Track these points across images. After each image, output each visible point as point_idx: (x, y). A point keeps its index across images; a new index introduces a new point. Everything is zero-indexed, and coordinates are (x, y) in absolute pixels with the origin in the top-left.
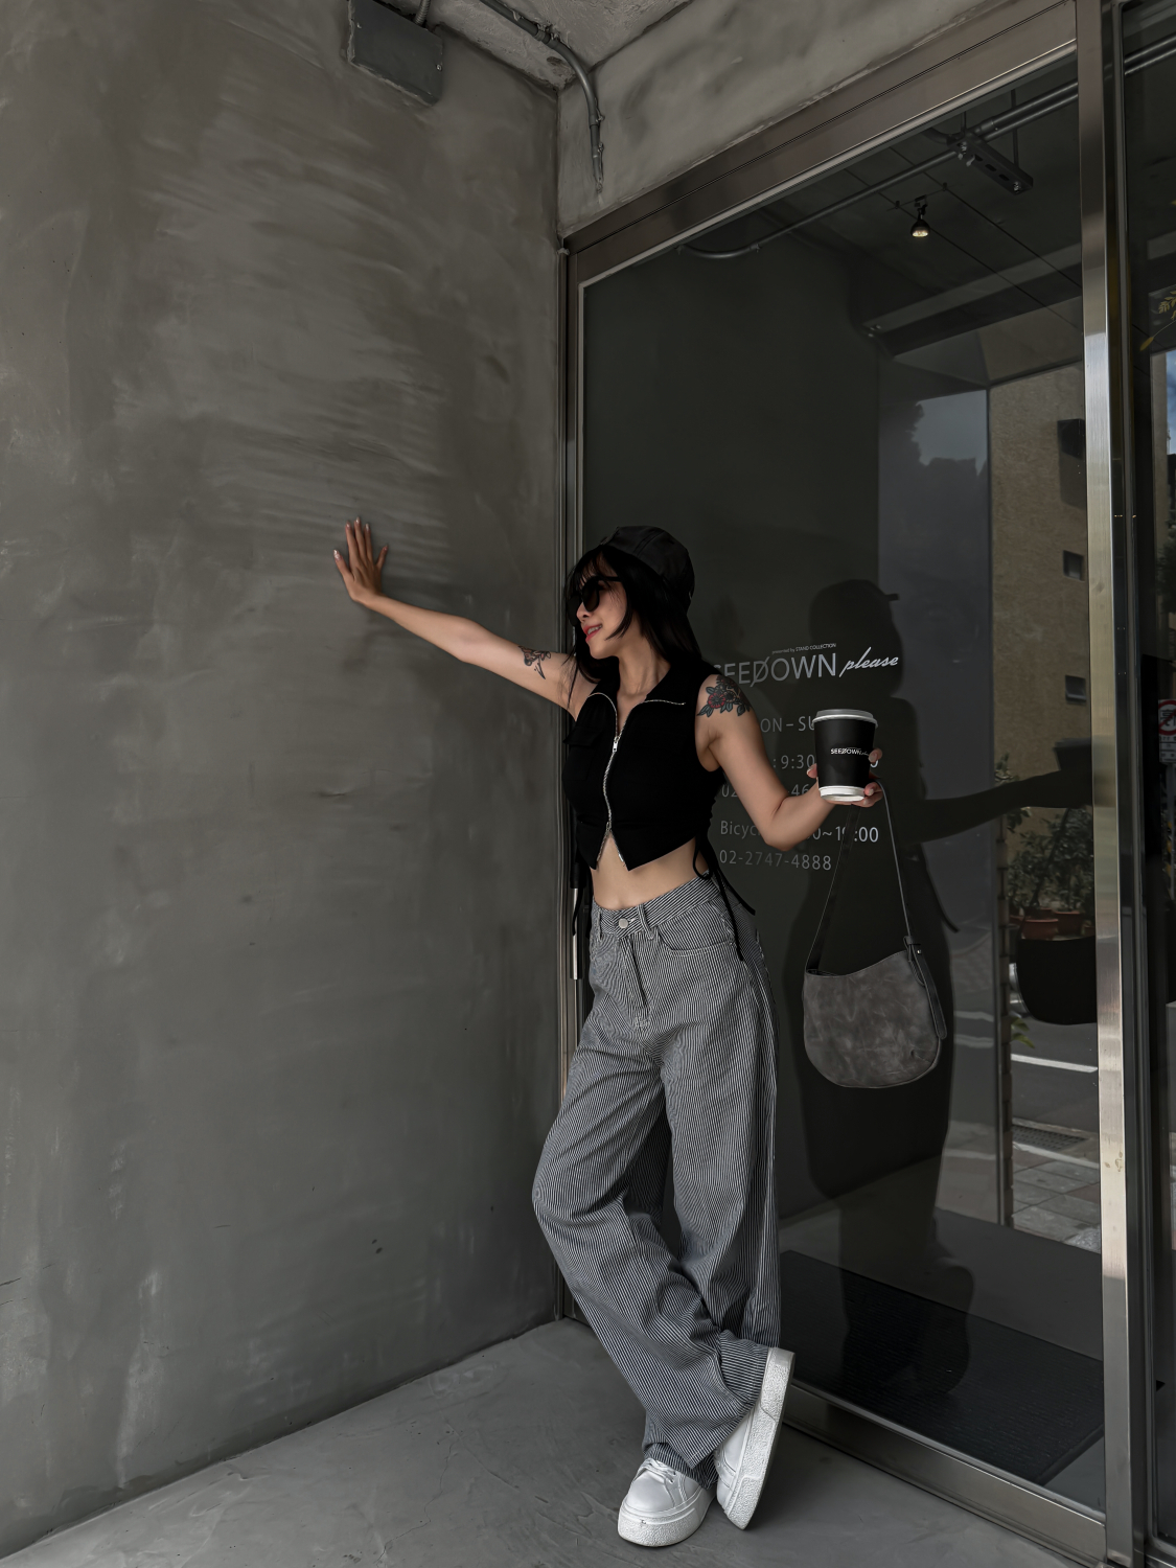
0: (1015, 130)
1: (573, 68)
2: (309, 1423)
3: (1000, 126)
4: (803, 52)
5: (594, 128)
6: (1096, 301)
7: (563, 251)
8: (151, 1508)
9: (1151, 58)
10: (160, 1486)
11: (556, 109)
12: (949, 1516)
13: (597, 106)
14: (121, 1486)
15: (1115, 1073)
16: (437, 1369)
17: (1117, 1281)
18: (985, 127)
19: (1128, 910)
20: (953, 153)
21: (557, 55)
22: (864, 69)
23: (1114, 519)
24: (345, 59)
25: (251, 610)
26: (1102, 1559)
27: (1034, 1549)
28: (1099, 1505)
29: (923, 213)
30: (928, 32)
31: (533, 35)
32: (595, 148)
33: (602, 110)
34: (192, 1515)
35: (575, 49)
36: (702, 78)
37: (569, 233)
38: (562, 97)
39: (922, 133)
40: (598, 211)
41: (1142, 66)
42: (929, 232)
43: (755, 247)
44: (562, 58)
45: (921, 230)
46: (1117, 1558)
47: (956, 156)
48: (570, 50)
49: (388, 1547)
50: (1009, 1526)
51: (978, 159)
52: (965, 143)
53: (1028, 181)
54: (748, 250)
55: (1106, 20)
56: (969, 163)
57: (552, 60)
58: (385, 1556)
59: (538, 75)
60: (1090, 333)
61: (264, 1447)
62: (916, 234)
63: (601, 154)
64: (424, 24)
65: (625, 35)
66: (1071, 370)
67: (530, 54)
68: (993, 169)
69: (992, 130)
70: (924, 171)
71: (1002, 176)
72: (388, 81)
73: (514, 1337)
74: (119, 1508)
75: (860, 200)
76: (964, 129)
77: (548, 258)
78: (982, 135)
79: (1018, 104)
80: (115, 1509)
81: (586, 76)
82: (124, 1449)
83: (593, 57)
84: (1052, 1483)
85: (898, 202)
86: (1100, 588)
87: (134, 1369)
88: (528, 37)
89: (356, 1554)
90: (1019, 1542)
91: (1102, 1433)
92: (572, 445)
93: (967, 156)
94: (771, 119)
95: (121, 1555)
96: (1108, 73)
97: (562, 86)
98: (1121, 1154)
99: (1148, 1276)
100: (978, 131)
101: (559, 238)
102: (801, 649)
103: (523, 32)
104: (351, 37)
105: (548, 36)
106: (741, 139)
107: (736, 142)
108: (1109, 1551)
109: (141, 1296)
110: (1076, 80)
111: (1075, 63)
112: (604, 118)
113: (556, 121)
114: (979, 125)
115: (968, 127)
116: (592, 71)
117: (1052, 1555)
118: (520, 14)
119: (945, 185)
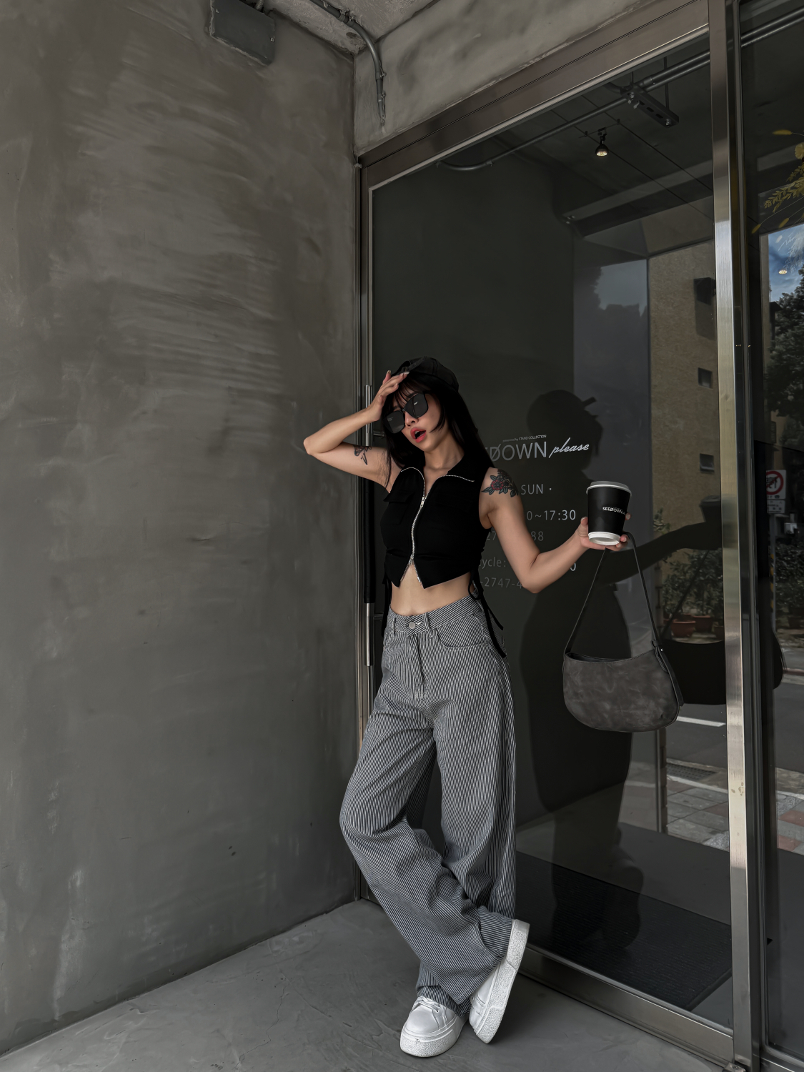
0: (666, 84)
1: (364, 40)
2: (186, 974)
3: (656, 81)
4: (523, 30)
5: (379, 81)
6: (722, 200)
7: (358, 165)
8: (77, 1033)
9: (759, 36)
10: (84, 1018)
11: (353, 68)
12: (626, 1033)
13: (381, 67)
14: (57, 1018)
15: (738, 727)
16: (274, 936)
17: (740, 870)
18: (646, 82)
19: (747, 616)
20: (625, 99)
21: (353, 31)
22: (564, 43)
23: (736, 348)
24: (208, 34)
25: (144, 413)
26: (731, 1060)
27: (684, 1055)
28: (729, 1024)
29: (604, 139)
30: (608, 17)
31: (337, 17)
32: (380, 95)
33: (385, 69)
34: (106, 1038)
35: (365, 27)
36: (453, 48)
37: (362, 153)
38: (357, 60)
39: (605, 85)
40: (382, 138)
41: (753, 41)
42: (608, 153)
43: (489, 162)
44: (357, 33)
45: (603, 151)
46: (741, 1060)
47: (627, 101)
48: (363, 28)
49: (242, 1059)
50: (667, 1039)
51: (642, 103)
52: (632, 93)
53: (675, 118)
54: (484, 165)
55: (729, 10)
56: (635, 107)
57: (350, 35)
58: (240, 1065)
59: (340, 45)
60: (718, 221)
61: (155, 990)
62: (599, 154)
63: (383, 99)
64: (262, 10)
65: (400, 18)
66: (706, 245)
67: (335, 30)
68: (652, 110)
69: (651, 84)
70: (605, 112)
71: (658, 115)
72: (237, 49)
73: (327, 912)
74: (55, 1034)
75: (561, 131)
76: (632, 84)
77: (348, 171)
78: (644, 88)
79: (668, 66)
80: (52, 1035)
81: (373, 45)
82: (58, 993)
83: (378, 32)
84: (696, 1009)
85: (586, 132)
86: (726, 397)
87: (65, 937)
88: (333, 19)
89: (220, 1064)
90: (674, 1050)
91: (731, 975)
92: (364, 297)
93: (634, 102)
94: (500, 76)
95: (57, 1067)
96: (730, 46)
97: (357, 52)
98: (742, 783)
99: (761, 866)
100: (641, 84)
101: (355, 156)
102: (522, 439)
103: (330, 15)
104: (212, 18)
105: (347, 18)
106: (480, 90)
107: (476, 92)
108: (736, 1055)
109: (70, 887)
110: (708, 50)
111: (708, 38)
112: (386, 74)
113: (353, 76)
114: (642, 81)
115: (635, 81)
116: (377, 42)
117: (697, 1059)
118: (328, 3)
119: (619, 120)
